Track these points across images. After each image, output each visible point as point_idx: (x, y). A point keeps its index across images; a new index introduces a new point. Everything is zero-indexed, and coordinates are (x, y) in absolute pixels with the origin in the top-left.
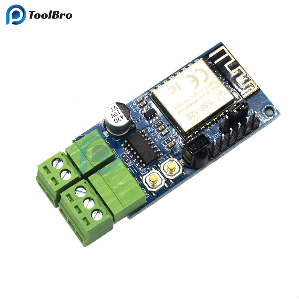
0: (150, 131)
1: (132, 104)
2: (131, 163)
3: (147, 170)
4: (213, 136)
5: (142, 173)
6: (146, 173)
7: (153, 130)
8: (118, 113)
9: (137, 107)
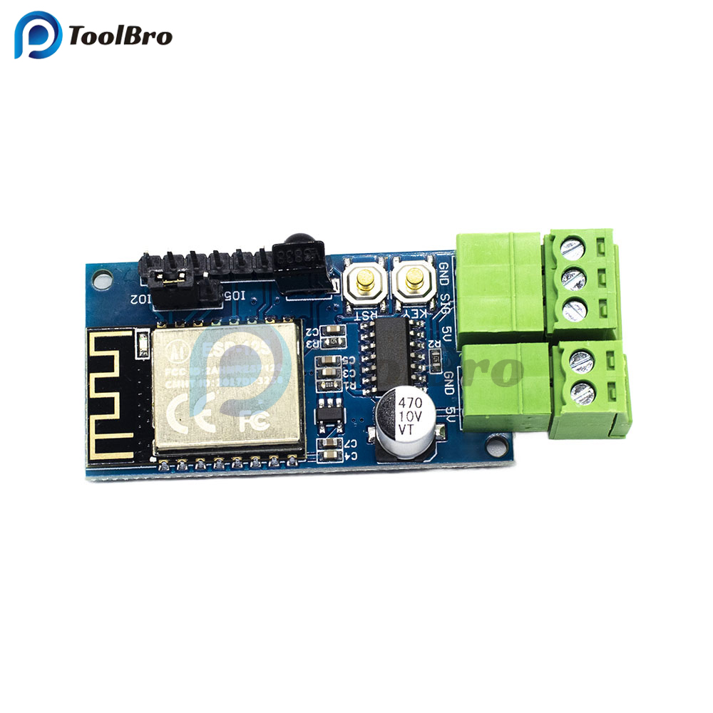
1: (350, 458)
2: (431, 345)
4: (243, 299)
7: (346, 383)
8: (405, 414)
9: (345, 447)
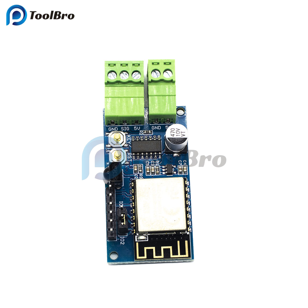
0: (157, 161)
1: (186, 163)
2: (142, 134)
3: (129, 141)
5: (129, 136)
6: (128, 139)
9: (181, 164)
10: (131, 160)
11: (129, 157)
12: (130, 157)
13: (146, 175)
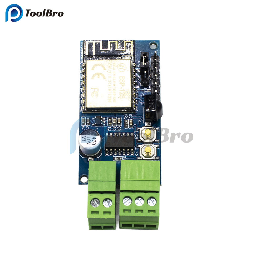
0: (110, 130)
1: (82, 128)
2: (124, 157)
3: (136, 151)
4: (144, 93)
5: (137, 156)
6: (138, 153)
7: (111, 127)
8: (90, 139)
9: (87, 126)
10: (135, 132)
11: (137, 135)
12: (135, 135)
13: (121, 117)
